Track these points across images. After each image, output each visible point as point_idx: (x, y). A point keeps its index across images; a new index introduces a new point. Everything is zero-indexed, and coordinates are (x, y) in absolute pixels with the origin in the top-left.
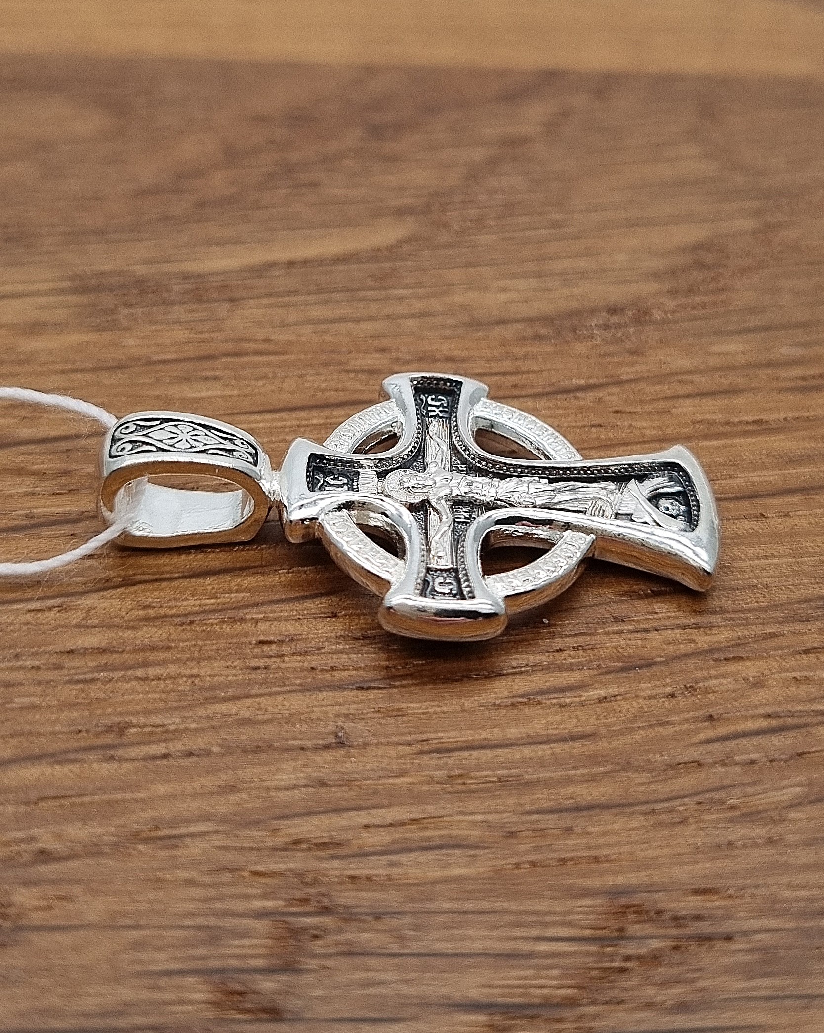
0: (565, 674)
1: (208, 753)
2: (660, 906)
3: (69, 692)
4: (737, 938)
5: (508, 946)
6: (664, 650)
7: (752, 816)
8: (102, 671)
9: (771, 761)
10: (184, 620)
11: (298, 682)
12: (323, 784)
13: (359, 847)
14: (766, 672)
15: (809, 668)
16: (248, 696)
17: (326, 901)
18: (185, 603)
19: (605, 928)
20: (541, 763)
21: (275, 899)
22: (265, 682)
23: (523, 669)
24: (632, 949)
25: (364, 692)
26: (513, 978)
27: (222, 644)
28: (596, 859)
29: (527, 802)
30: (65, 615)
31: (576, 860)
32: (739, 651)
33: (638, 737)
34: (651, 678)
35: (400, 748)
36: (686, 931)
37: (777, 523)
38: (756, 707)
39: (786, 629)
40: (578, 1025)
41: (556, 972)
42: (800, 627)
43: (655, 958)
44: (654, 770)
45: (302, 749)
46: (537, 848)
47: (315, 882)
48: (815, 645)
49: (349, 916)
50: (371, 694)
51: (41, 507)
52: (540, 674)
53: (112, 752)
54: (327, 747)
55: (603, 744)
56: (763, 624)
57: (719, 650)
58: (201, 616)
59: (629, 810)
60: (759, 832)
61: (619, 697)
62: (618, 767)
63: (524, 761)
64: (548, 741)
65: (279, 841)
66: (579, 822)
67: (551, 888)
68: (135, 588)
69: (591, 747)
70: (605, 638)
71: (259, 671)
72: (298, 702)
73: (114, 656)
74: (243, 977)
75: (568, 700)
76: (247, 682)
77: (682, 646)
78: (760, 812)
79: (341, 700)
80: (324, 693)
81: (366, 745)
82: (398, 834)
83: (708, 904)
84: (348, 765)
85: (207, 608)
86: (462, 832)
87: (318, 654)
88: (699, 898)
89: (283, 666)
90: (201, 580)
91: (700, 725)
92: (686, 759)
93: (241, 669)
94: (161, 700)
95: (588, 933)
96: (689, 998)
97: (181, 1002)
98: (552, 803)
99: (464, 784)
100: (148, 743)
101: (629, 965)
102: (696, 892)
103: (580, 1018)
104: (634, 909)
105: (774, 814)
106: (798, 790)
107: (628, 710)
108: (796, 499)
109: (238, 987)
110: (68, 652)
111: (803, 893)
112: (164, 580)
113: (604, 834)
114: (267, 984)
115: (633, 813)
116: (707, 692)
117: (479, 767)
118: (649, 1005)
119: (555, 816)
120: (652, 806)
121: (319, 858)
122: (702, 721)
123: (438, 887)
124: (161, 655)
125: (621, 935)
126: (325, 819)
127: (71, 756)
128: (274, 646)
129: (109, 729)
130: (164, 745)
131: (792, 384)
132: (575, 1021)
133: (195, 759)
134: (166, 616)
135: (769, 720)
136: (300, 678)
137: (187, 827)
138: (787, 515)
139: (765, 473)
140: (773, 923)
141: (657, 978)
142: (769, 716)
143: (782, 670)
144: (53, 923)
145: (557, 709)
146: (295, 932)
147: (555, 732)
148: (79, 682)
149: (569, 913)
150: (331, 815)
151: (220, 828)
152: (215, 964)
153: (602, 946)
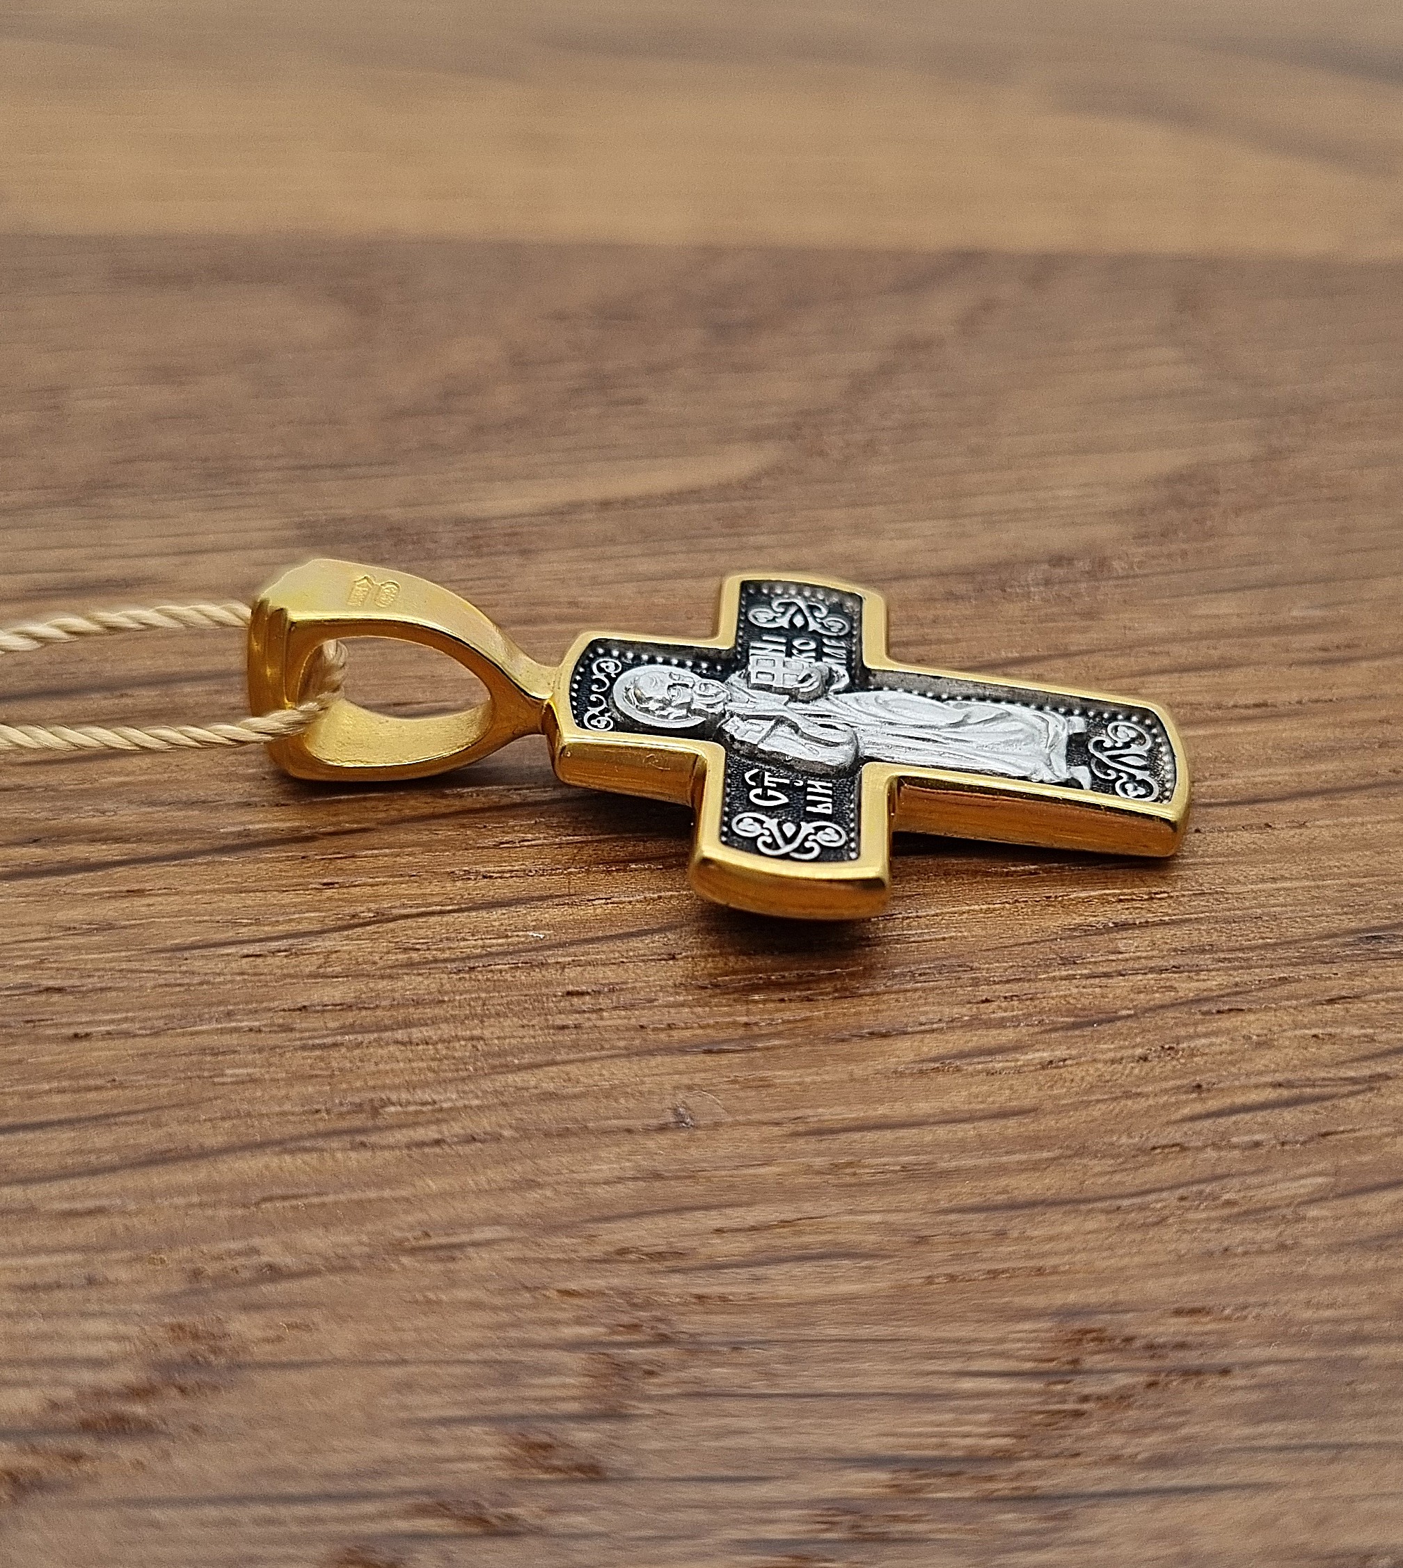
0: (994, 1032)
1: (497, 1138)
2: (1129, 1331)
3: (302, 1060)
4: (1237, 1371)
5: (918, 1383)
6: (1132, 1001)
7: (1256, 1214)
8: (347, 1034)
9: (1283, 1144)
10: (460, 965)
11: (622, 1044)
12: (657, 1176)
13: (710, 1257)
14: (1275, 1029)
15: (1335, 1022)
16: (553, 1063)
17: (663, 1328)
18: (462, 944)
19: (1052, 1360)
20: (962, 1147)
21: (593, 1324)
22: (575, 1046)
23: (935, 1026)
24: (1092, 1387)
25: (716, 1058)
26: (926, 1424)
27: (515, 996)
28: (1040, 1271)
29: (943, 1197)
30: (294, 961)
31: (1012, 1273)
32: (1238, 1002)
33: (1096, 1114)
34: (1113, 1038)
35: (764, 1128)
36: (1167, 1363)
37: (1287, 835)
38: (1260, 1073)
39: (1303, 972)
40: (1015, 1484)
41: (984, 1417)
42: (1322, 970)
43: (1123, 1398)
44: (1119, 1156)
45: (629, 1131)
46: (957, 1257)
47: (647, 1305)
48: (1344, 993)
49: (695, 1347)
50: (724, 1060)
51: (259, 822)
52: (959, 1032)
53: (363, 1138)
54: (663, 1128)
55: (1049, 1122)
56: (1272, 966)
57: (1207, 1000)
58: (485, 961)
59: (1083, 1207)
60: (1267, 1234)
61: (1068, 1062)
62: (1069, 1152)
63: (936, 1144)
64: (971, 1118)
65: (597, 1251)
66: (1016, 1224)
67: (978, 1308)
68: (391, 925)
69: (1030, 1126)
70: (1048, 985)
71: (567, 1031)
72: (622, 1071)
73: (364, 1013)
74: (550, 1425)
75: (999, 1066)
76: (551, 1045)
77: (1157, 995)
78: (1267, 1209)
79: (682, 1067)
80: (659, 1059)
81: (717, 1125)
82: (762, 1240)
83: (1197, 1329)
84: (693, 1151)
85: (493, 950)
86: (853, 1237)
87: (650, 1008)
88: (1186, 1320)
89: (600, 1023)
90: (484, 914)
91: (1184, 1097)
92: (1164, 1142)
93: (541, 1029)
94: (430, 1069)
95: (1028, 1366)
96: (1172, 1450)
97: (464, 1458)
98: (978, 1199)
99: (855, 1174)
100: (415, 1125)
101: (1085, 1406)
102: (1178, 1312)
103: (1019, 1475)
104: (1094, 1334)
105: (1288, 1212)
106: (1320, 1180)
107: (1083, 1079)
108: (1316, 803)
109: (545, 1439)
110: (300, 1009)
111: (1328, 1313)
112: (432, 914)
113: (1051, 1239)
114: (584, 1436)
115: (1090, 1211)
116: (1192, 1055)
117: (875, 1153)
118: (1115, 1459)
119: (983, 1216)
120: (1119, 1202)
121: (652, 1272)
122: (1186, 1092)
123: (820, 1309)
124: (429, 1012)
125: (1075, 1368)
126: (661, 1222)
127: (308, 1144)
128: (587, 997)
129: (358, 1108)
130: (434, 1127)
131: (1309, 656)
132: (1012, 1480)
133: (479, 1144)
134: (436, 961)
135: (1279, 1091)
136: (624, 1039)
137: (471, 1232)
138: (1303, 825)
139: (1271, 770)
140: (1287, 1352)
141: (1125, 1423)
142: (1280, 1085)
143: (1296, 1026)
144: (284, 1359)
145: (983, 1076)
146: (621, 1368)
147: (982, 1106)
148: (314, 1047)
149: (1002, 1340)
150: (669, 1216)
151: (517, 1234)
152: (510, 1409)
153: (1050, 1384)
